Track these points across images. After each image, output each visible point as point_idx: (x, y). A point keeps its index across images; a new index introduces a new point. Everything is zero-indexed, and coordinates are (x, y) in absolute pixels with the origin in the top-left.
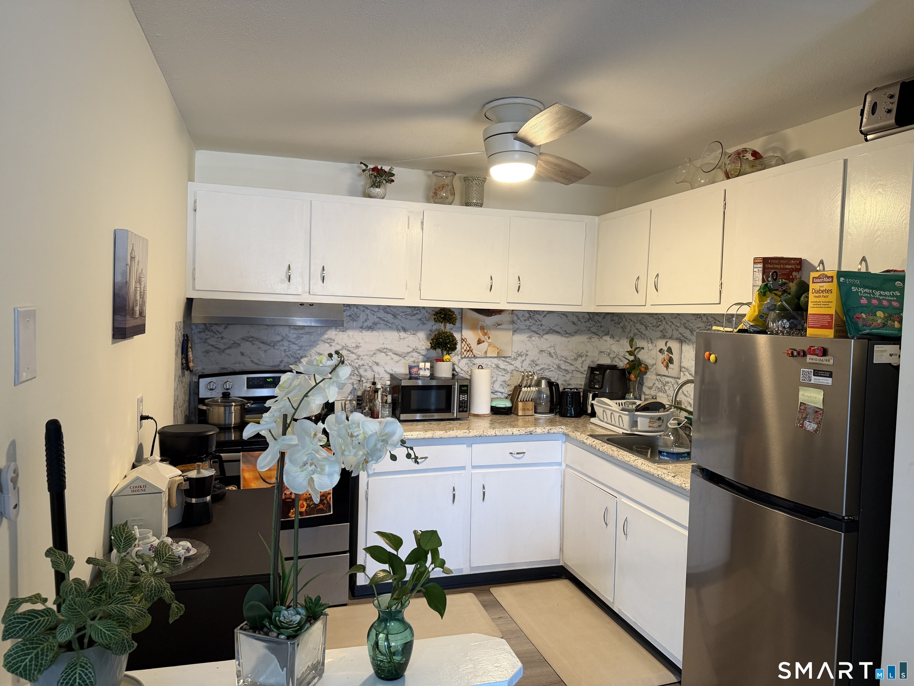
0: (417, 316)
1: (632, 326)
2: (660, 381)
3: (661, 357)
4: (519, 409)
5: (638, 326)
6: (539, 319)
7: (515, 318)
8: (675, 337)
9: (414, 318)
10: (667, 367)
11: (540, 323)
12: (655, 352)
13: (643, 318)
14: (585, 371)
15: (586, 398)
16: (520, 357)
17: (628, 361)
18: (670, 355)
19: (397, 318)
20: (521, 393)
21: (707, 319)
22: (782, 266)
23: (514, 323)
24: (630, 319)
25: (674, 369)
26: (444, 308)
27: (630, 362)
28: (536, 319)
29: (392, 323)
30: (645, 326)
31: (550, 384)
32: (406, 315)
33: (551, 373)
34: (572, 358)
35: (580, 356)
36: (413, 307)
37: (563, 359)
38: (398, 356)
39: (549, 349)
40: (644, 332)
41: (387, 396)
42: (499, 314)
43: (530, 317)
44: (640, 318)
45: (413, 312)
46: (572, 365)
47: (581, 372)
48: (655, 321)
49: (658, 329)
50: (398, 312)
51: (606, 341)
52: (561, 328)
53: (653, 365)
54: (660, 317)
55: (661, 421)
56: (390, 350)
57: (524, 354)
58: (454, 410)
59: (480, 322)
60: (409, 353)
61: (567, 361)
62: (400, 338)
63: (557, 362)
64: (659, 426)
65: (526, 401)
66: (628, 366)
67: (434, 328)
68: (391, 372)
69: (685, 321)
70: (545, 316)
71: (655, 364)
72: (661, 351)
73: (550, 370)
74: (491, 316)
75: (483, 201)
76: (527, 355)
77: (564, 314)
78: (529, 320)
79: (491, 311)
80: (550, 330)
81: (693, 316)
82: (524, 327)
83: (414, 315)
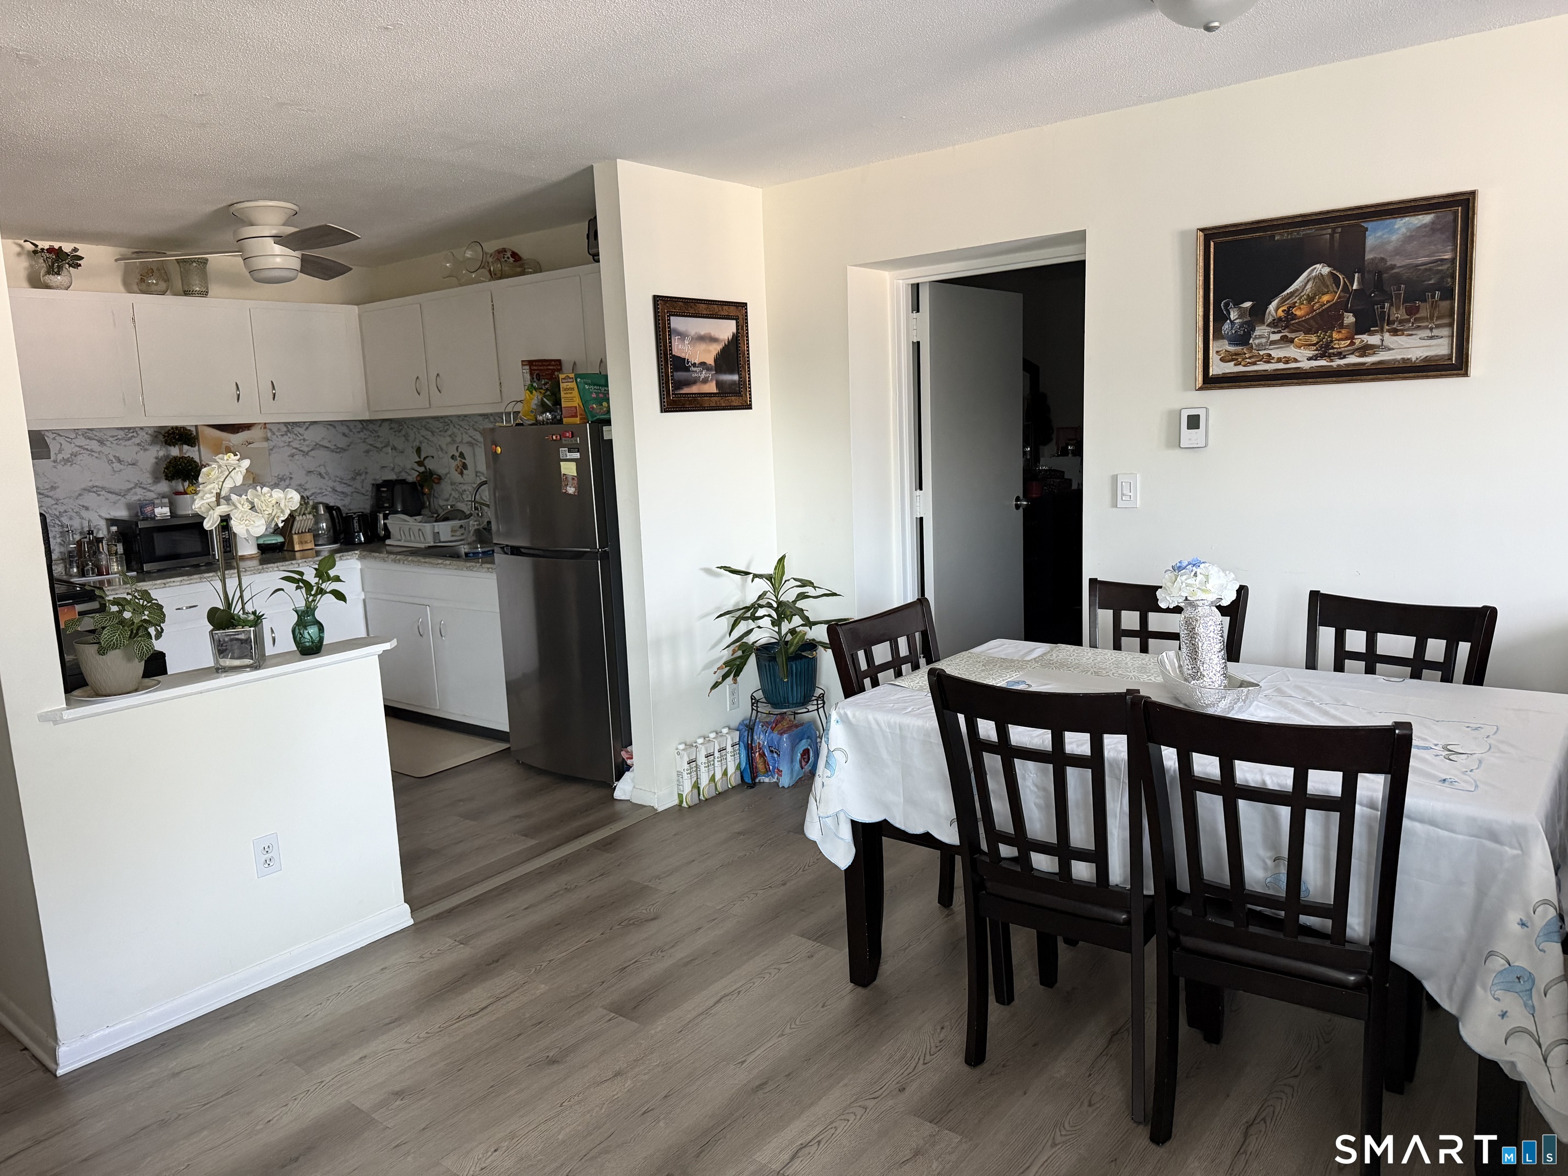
0: (134, 439)
1: (417, 433)
2: (457, 490)
3: (454, 464)
4: (295, 543)
5: (423, 432)
6: (300, 432)
7: (269, 434)
8: (465, 441)
9: (130, 442)
10: (462, 473)
11: (301, 438)
12: (447, 459)
13: (428, 423)
14: (367, 491)
15: (376, 520)
16: (283, 482)
17: (417, 473)
18: (463, 461)
19: (105, 445)
20: (296, 523)
21: (494, 419)
22: (545, 368)
23: (268, 439)
24: (412, 425)
25: (469, 474)
26: (177, 428)
27: (421, 474)
28: (296, 432)
29: (99, 452)
30: (432, 432)
31: (328, 508)
32: (117, 439)
33: (325, 497)
34: (349, 477)
35: (359, 474)
36: (125, 428)
37: (338, 479)
38: (114, 495)
39: (318, 469)
40: (431, 439)
41: (116, 546)
42: (248, 430)
43: (289, 431)
44: (424, 423)
45: (127, 435)
46: (350, 486)
47: (362, 494)
48: (441, 425)
49: (446, 434)
50: (105, 437)
51: (387, 453)
52: (329, 442)
53: (446, 474)
54: (447, 420)
55: (463, 529)
56: (102, 488)
57: (286, 478)
58: (213, 550)
59: (223, 442)
60: (131, 489)
61: (343, 481)
62: (114, 471)
63: (331, 484)
64: (462, 534)
65: (302, 532)
66: (419, 479)
67: (161, 454)
68: (108, 517)
69: (473, 423)
70: (307, 428)
71: (449, 473)
72: (453, 457)
73: (323, 494)
74: (238, 433)
75: (207, 289)
76: (291, 478)
77: (331, 424)
78: (287, 435)
79: (236, 426)
80: (316, 445)
81: (480, 417)
82: (282, 444)
83: (129, 439)
